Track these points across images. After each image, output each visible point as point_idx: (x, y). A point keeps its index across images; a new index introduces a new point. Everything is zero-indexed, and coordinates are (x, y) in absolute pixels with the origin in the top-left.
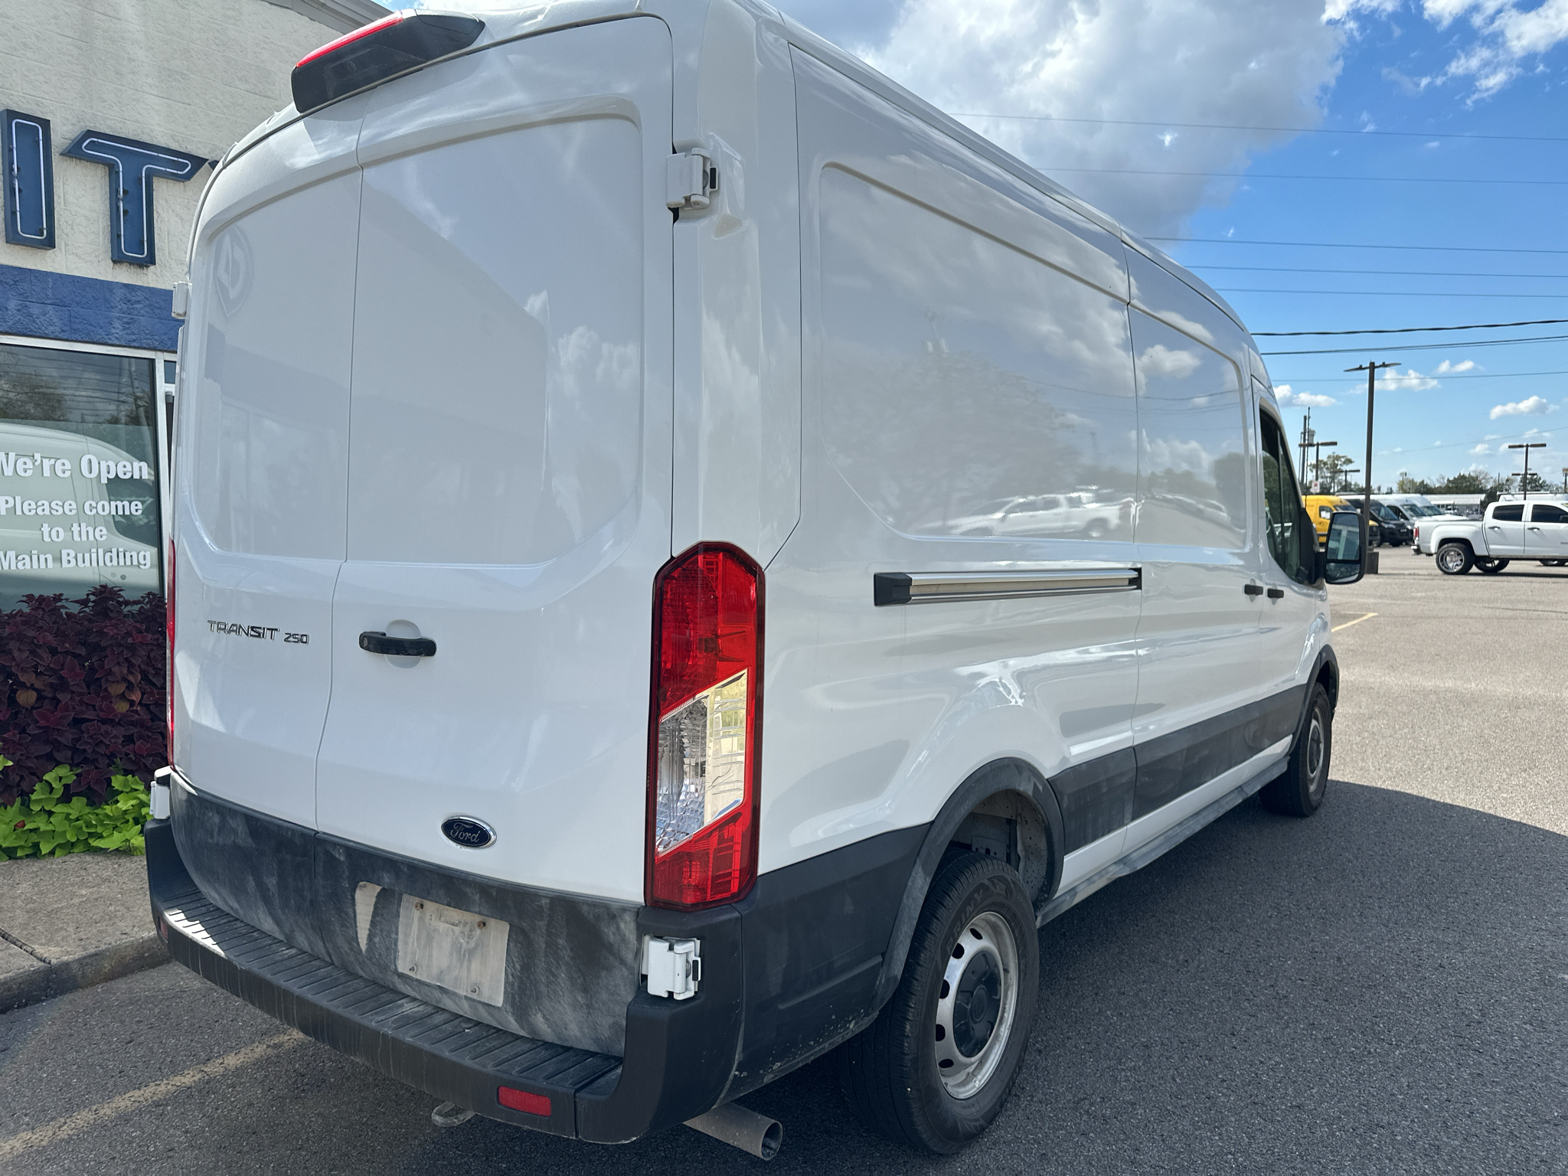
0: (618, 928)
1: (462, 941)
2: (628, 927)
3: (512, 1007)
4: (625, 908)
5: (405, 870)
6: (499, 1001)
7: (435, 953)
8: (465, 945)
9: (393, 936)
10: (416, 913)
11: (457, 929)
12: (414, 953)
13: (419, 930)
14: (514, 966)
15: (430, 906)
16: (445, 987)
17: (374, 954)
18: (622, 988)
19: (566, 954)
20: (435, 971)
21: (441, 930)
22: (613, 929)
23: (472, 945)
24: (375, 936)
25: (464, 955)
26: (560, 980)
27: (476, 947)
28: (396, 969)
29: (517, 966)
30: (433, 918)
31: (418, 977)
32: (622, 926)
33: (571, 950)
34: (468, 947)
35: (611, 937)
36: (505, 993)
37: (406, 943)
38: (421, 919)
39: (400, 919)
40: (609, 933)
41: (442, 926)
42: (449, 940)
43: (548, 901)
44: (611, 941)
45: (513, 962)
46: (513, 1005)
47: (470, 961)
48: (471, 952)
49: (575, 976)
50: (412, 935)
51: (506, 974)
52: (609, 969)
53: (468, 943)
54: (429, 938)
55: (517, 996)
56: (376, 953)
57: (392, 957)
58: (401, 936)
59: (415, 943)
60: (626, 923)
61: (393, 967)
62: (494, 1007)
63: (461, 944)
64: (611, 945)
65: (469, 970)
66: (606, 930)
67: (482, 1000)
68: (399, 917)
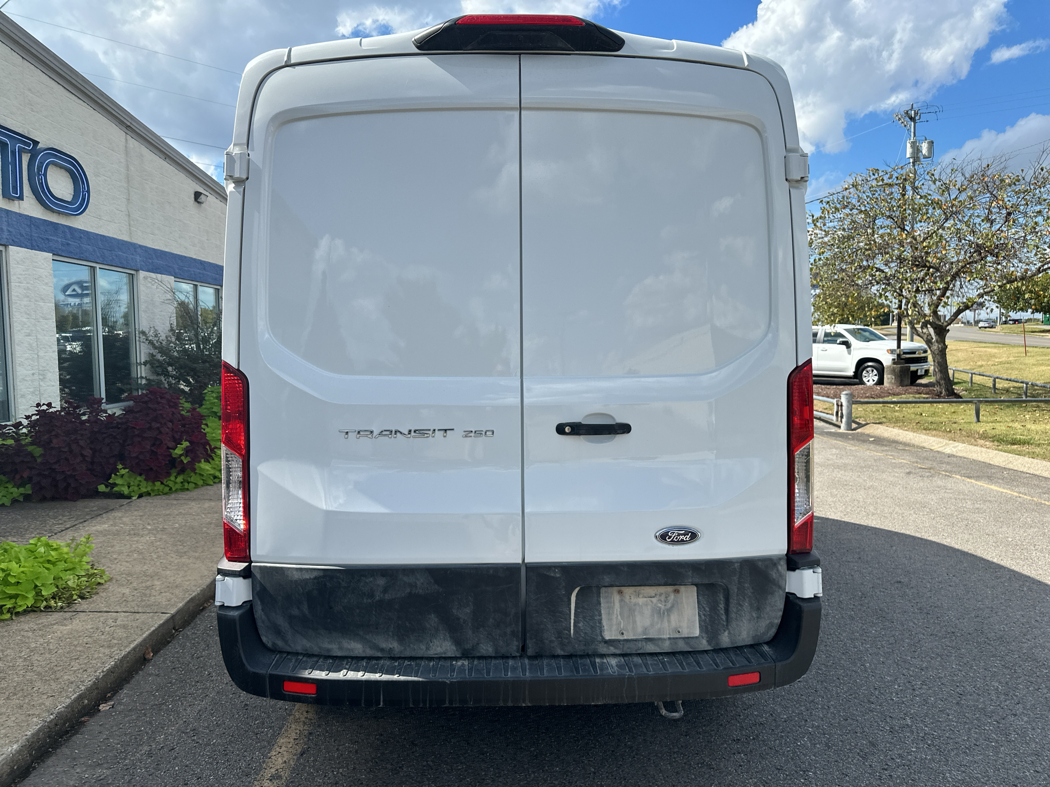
0: (778, 570)
1: (660, 605)
2: (783, 566)
3: (706, 633)
4: (780, 558)
5: (626, 569)
6: (697, 632)
7: (638, 618)
8: (663, 607)
9: (597, 618)
10: (616, 598)
11: (654, 600)
12: (619, 624)
13: (621, 607)
14: (705, 609)
15: (628, 591)
16: (651, 637)
17: (580, 635)
18: (778, 602)
19: (749, 592)
20: (640, 630)
21: (641, 604)
22: (775, 571)
23: (669, 605)
24: (579, 623)
25: (664, 613)
26: (744, 608)
27: (672, 607)
28: (603, 638)
29: (707, 609)
30: (632, 598)
31: (626, 638)
32: (780, 568)
33: (753, 588)
34: (666, 607)
35: (774, 575)
36: (700, 627)
37: (610, 620)
38: (621, 601)
39: (602, 605)
40: (774, 574)
41: (641, 601)
42: (649, 607)
43: (739, 564)
44: (774, 577)
45: (703, 607)
46: (707, 632)
47: (669, 615)
48: (669, 611)
49: (753, 602)
50: (615, 612)
51: (699, 616)
52: (772, 594)
53: (665, 605)
54: (630, 611)
55: (709, 626)
56: (582, 633)
57: (598, 631)
58: (604, 616)
59: (619, 617)
60: (781, 566)
61: (600, 638)
62: (693, 638)
63: (660, 608)
64: (774, 580)
65: (669, 621)
66: (771, 573)
67: (683, 636)
68: (600, 604)
